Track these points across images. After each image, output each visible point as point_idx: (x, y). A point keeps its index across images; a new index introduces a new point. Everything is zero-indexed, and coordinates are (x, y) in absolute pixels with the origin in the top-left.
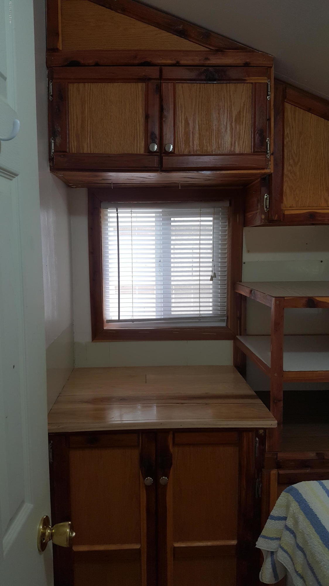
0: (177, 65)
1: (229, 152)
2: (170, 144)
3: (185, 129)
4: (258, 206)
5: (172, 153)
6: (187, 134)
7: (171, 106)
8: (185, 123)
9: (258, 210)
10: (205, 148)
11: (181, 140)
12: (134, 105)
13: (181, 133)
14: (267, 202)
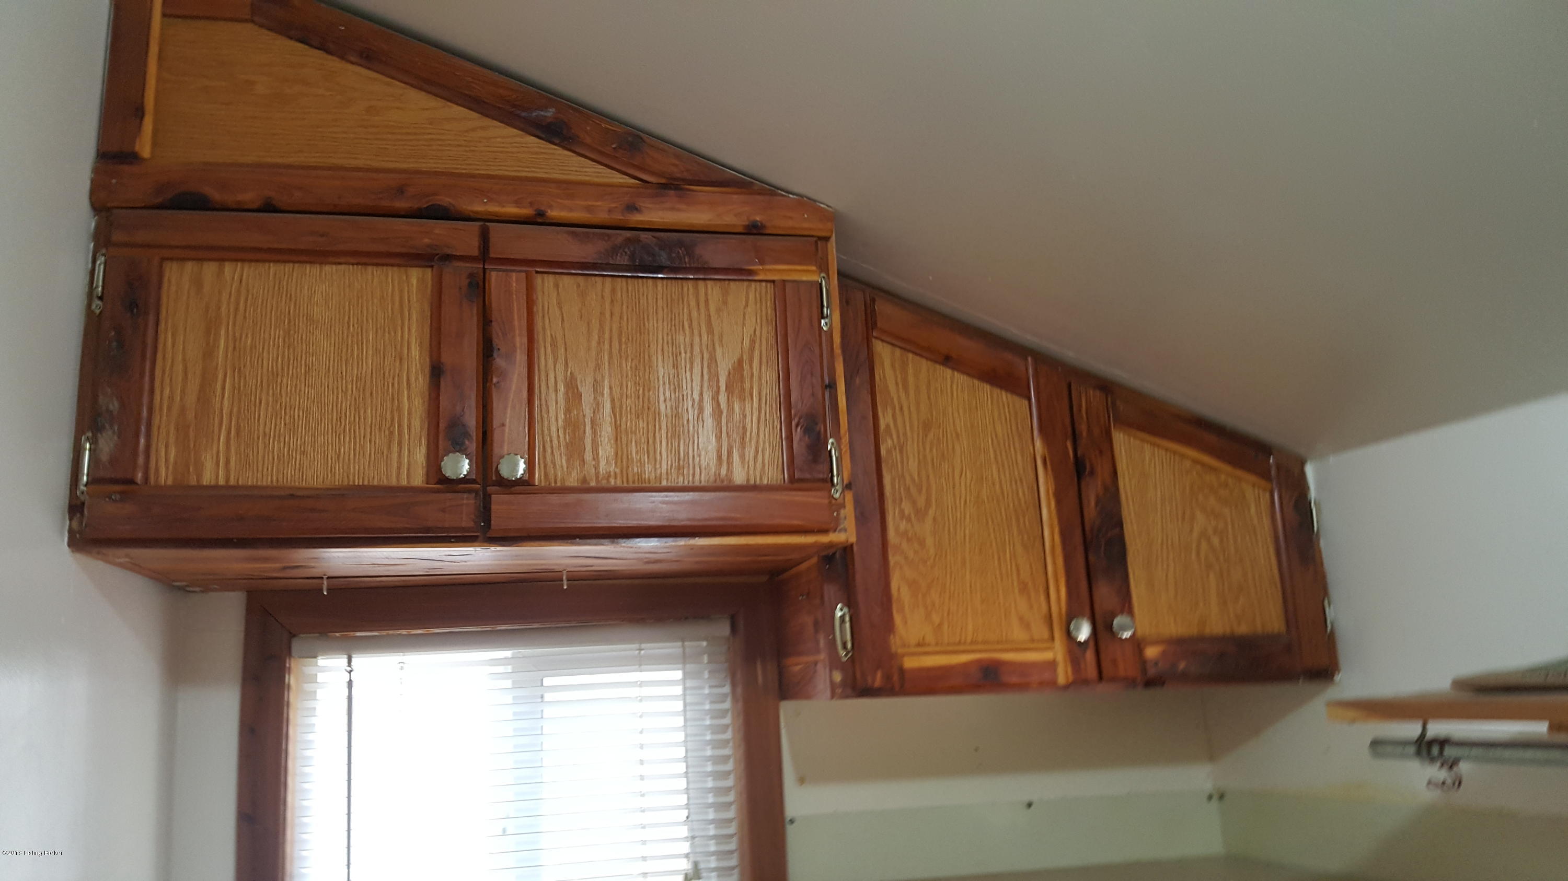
0: (539, 220)
1: (712, 478)
2: (516, 455)
3: (568, 411)
4: (817, 642)
5: (524, 484)
6: (573, 425)
7: (520, 341)
8: (566, 393)
9: (818, 651)
10: (636, 470)
11: (555, 442)
12: (393, 334)
13: (553, 420)
14: (845, 630)
